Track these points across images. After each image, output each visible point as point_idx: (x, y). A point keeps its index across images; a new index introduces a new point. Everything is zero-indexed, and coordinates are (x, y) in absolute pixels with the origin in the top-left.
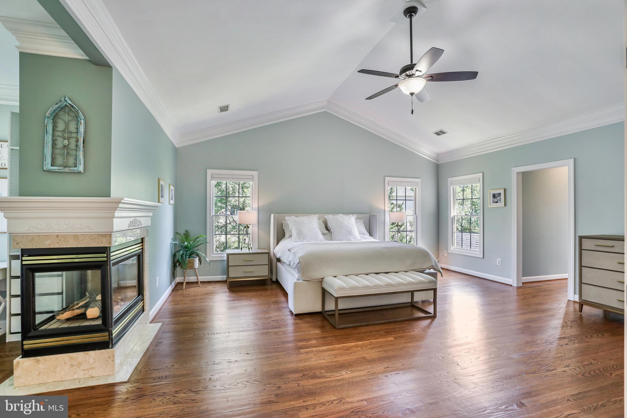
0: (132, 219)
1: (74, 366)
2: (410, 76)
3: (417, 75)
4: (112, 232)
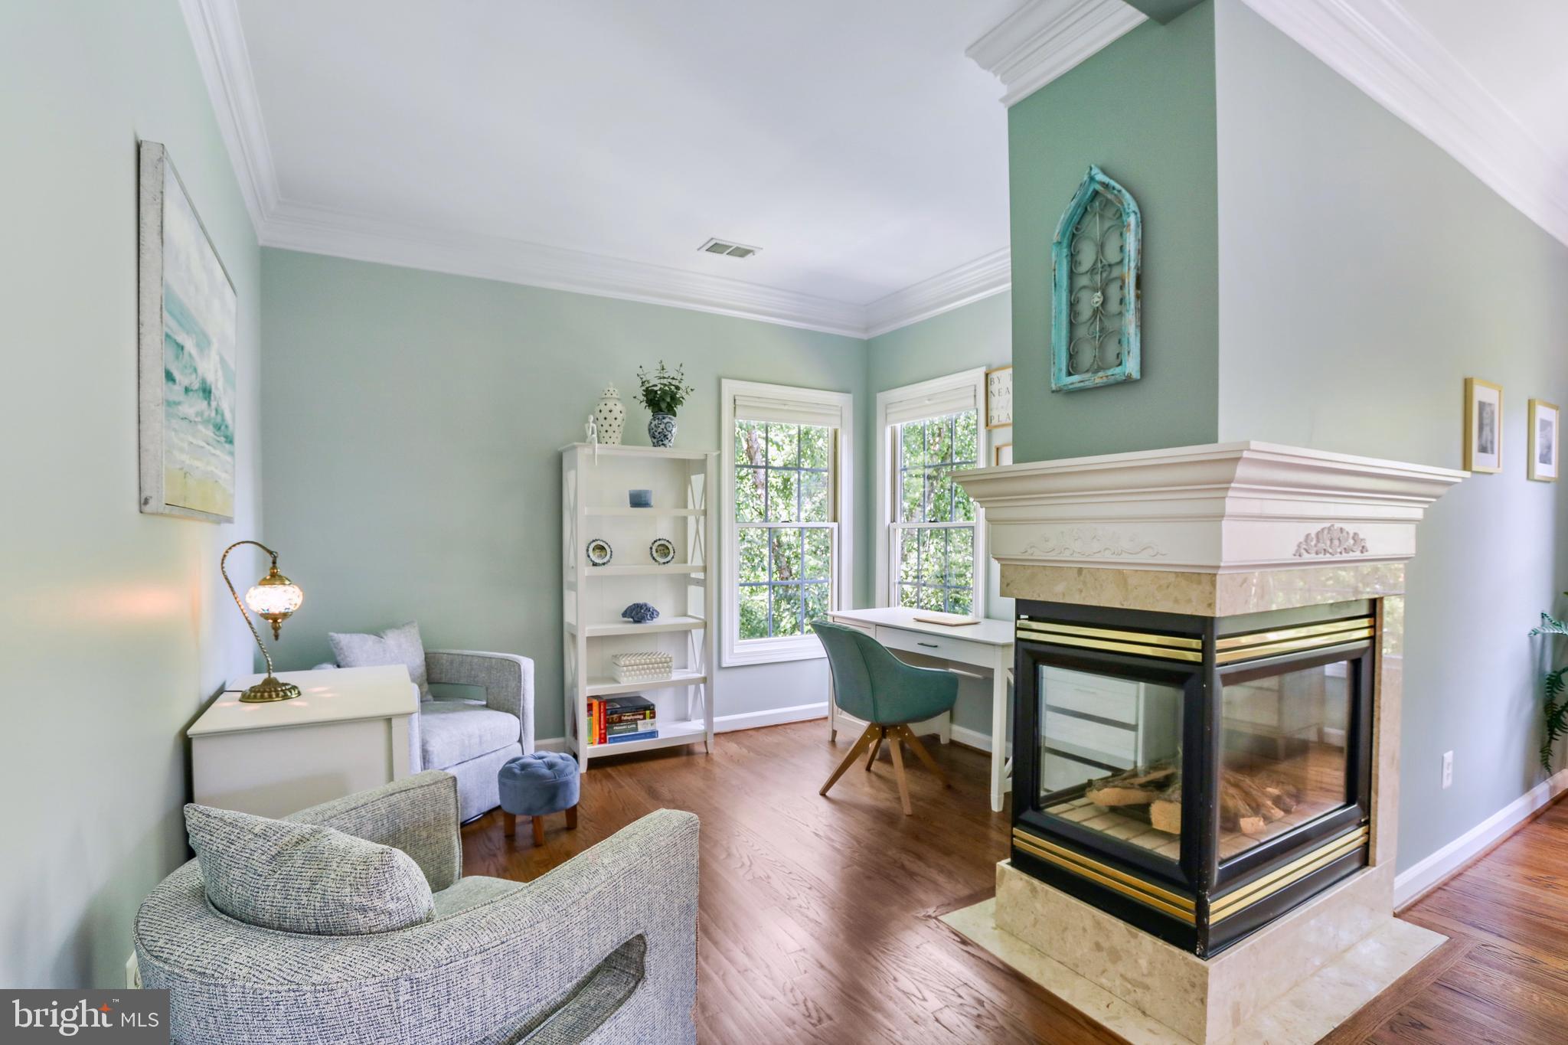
0: (1314, 528)
1: (1102, 951)
4: (1218, 567)
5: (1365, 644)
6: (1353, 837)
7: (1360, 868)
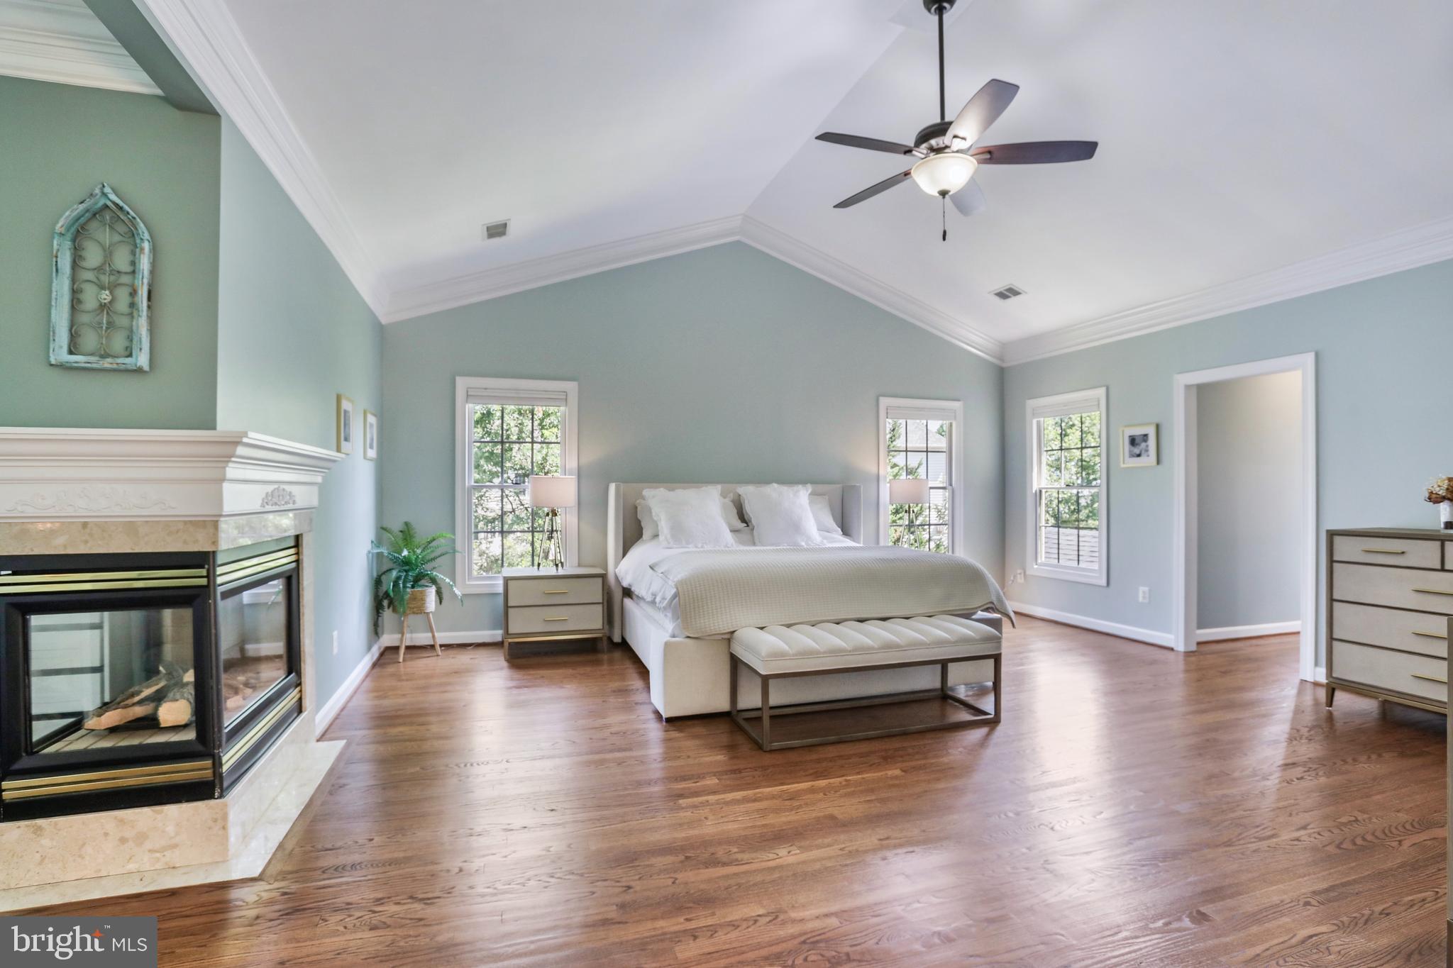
0: (270, 488)
1: (128, 841)
2: (938, 150)
3: (954, 148)
4: (221, 516)
5: (294, 565)
6: (293, 695)
7: (298, 715)
